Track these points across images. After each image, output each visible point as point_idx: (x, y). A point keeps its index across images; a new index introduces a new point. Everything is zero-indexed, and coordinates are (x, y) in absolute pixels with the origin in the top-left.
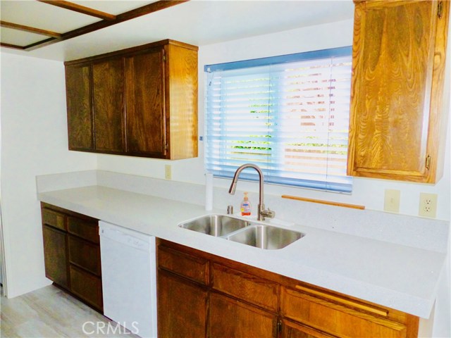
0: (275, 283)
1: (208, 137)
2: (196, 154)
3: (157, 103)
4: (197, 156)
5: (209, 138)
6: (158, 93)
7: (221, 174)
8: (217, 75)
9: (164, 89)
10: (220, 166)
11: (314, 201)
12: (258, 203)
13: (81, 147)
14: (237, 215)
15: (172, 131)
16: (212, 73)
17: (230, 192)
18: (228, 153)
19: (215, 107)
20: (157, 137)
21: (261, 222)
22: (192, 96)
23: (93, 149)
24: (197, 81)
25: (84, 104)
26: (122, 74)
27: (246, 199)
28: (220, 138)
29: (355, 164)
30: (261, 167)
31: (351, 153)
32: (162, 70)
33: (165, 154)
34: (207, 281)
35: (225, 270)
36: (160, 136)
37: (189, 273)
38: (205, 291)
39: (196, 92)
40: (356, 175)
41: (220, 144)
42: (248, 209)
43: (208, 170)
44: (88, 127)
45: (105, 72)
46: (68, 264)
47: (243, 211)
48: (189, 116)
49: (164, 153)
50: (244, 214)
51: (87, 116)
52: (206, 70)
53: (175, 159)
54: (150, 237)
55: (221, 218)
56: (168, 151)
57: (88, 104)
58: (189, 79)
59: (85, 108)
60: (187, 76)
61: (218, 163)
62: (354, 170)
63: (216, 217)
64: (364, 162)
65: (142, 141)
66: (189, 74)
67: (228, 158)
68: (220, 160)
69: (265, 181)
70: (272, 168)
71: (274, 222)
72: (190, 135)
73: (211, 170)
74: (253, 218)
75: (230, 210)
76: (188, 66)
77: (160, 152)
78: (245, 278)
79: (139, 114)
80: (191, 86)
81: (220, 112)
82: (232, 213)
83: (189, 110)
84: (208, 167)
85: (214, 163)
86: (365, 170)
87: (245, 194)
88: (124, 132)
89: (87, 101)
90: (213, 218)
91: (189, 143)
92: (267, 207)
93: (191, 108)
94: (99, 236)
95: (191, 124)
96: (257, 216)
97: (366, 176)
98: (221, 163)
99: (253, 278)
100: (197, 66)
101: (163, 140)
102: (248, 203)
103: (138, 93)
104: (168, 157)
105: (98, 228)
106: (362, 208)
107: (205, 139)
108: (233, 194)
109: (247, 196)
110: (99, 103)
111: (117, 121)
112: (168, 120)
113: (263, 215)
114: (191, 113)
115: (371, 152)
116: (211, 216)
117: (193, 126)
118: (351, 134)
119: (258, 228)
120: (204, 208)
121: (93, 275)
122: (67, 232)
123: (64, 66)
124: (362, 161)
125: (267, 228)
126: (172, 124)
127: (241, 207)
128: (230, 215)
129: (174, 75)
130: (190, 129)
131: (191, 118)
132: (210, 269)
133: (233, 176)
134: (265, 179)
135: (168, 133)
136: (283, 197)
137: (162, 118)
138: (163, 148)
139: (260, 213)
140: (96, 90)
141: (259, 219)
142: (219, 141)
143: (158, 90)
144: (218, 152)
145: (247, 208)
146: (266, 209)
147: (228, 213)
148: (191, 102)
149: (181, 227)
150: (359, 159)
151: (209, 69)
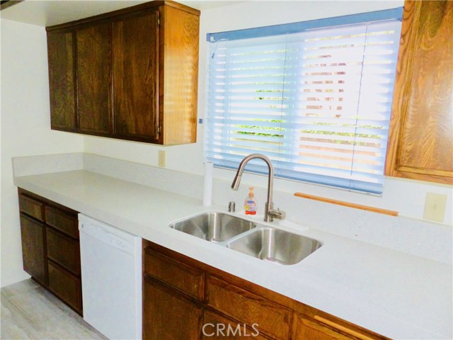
0: (287, 308)
1: (208, 119)
2: (194, 140)
3: (150, 76)
4: (195, 141)
5: (211, 121)
6: (151, 65)
7: (223, 164)
8: (222, 45)
9: (158, 61)
10: (221, 154)
11: (334, 202)
12: (266, 201)
13: (64, 126)
14: (240, 213)
15: (166, 110)
16: (215, 43)
17: (233, 186)
18: (231, 139)
19: (218, 90)
20: (148, 118)
21: (268, 224)
22: (191, 71)
23: (76, 129)
24: (197, 53)
25: (67, 76)
26: (110, 42)
27: (251, 195)
28: (223, 121)
29: (397, 161)
30: (270, 158)
31: (392, 147)
32: (156, 37)
33: (158, 138)
34: (202, 296)
35: (224, 286)
36: (152, 116)
37: (180, 285)
38: (199, 308)
39: (196, 66)
40: (397, 176)
41: (222, 128)
42: (253, 207)
43: (208, 158)
44: (71, 104)
45: (91, 39)
46: (46, 259)
47: (247, 209)
48: (187, 94)
49: (156, 137)
50: (248, 213)
51: (70, 91)
52: (208, 39)
53: (170, 145)
54: (136, 238)
55: (221, 216)
56: (161, 134)
57: (72, 77)
58: (188, 49)
59: (68, 82)
60: (186, 45)
61: (220, 151)
62: (396, 169)
63: (215, 214)
64: (410, 160)
65: (131, 123)
66: (188, 43)
67: (231, 145)
68: (222, 148)
69: (275, 175)
70: (284, 160)
71: (285, 225)
72: (188, 116)
73: (211, 159)
74: (258, 218)
75: (232, 207)
76: (188, 34)
77: (152, 135)
78: (249, 298)
79: (129, 90)
80: (190, 58)
81: (223, 91)
82: (234, 210)
83: (187, 87)
84: (207, 155)
85: (216, 150)
86: (410, 170)
87: (251, 189)
88: (111, 110)
89: (70, 74)
90: (212, 215)
91: (187, 126)
92: (277, 206)
93: (190, 84)
94: (78, 231)
95: (189, 104)
96: (263, 216)
97: (410, 178)
98: (223, 151)
99: (259, 300)
100: (198, 34)
101: (155, 122)
102: (253, 200)
103: (127, 64)
104: (160, 142)
105: (77, 221)
106: (395, 214)
107: (205, 122)
108: (237, 189)
109: (253, 192)
110: (84, 77)
111: (104, 97)
112: (161, 97)
113: (271, 215)
114: (190, 91)
115: (421, 148)
116: (209, 214)
117: (192, 106)
118: (393, 123)
119: (265, 231)
120: (201, 203)
121: (73, 274)
122: (45, 223)
123: (46, 32)
124: (407, 158)
125: (277, 232)
126: (166, 103)
127: (245, 205)
128: (231, 213)
129: (170, 43)
130: (188, 110)
131: (189, 97)
132: (205, 282)
133: (238, 167)
134: (275, 172)
135: (161, 113)
136: (295, 195)
137: (155, 95)
138: (155, 131)
139: (267, 213)
140: (80, 60)
141: (266, 220)
142: (222, 125)
143: (151, 61)
144: (220, 138)
145: (252, 205)
146: (275, 208)
147: (230, 211)
148: (190, 78)
149: (172, 227)
150: (404, 155)
151: (212, 38)
